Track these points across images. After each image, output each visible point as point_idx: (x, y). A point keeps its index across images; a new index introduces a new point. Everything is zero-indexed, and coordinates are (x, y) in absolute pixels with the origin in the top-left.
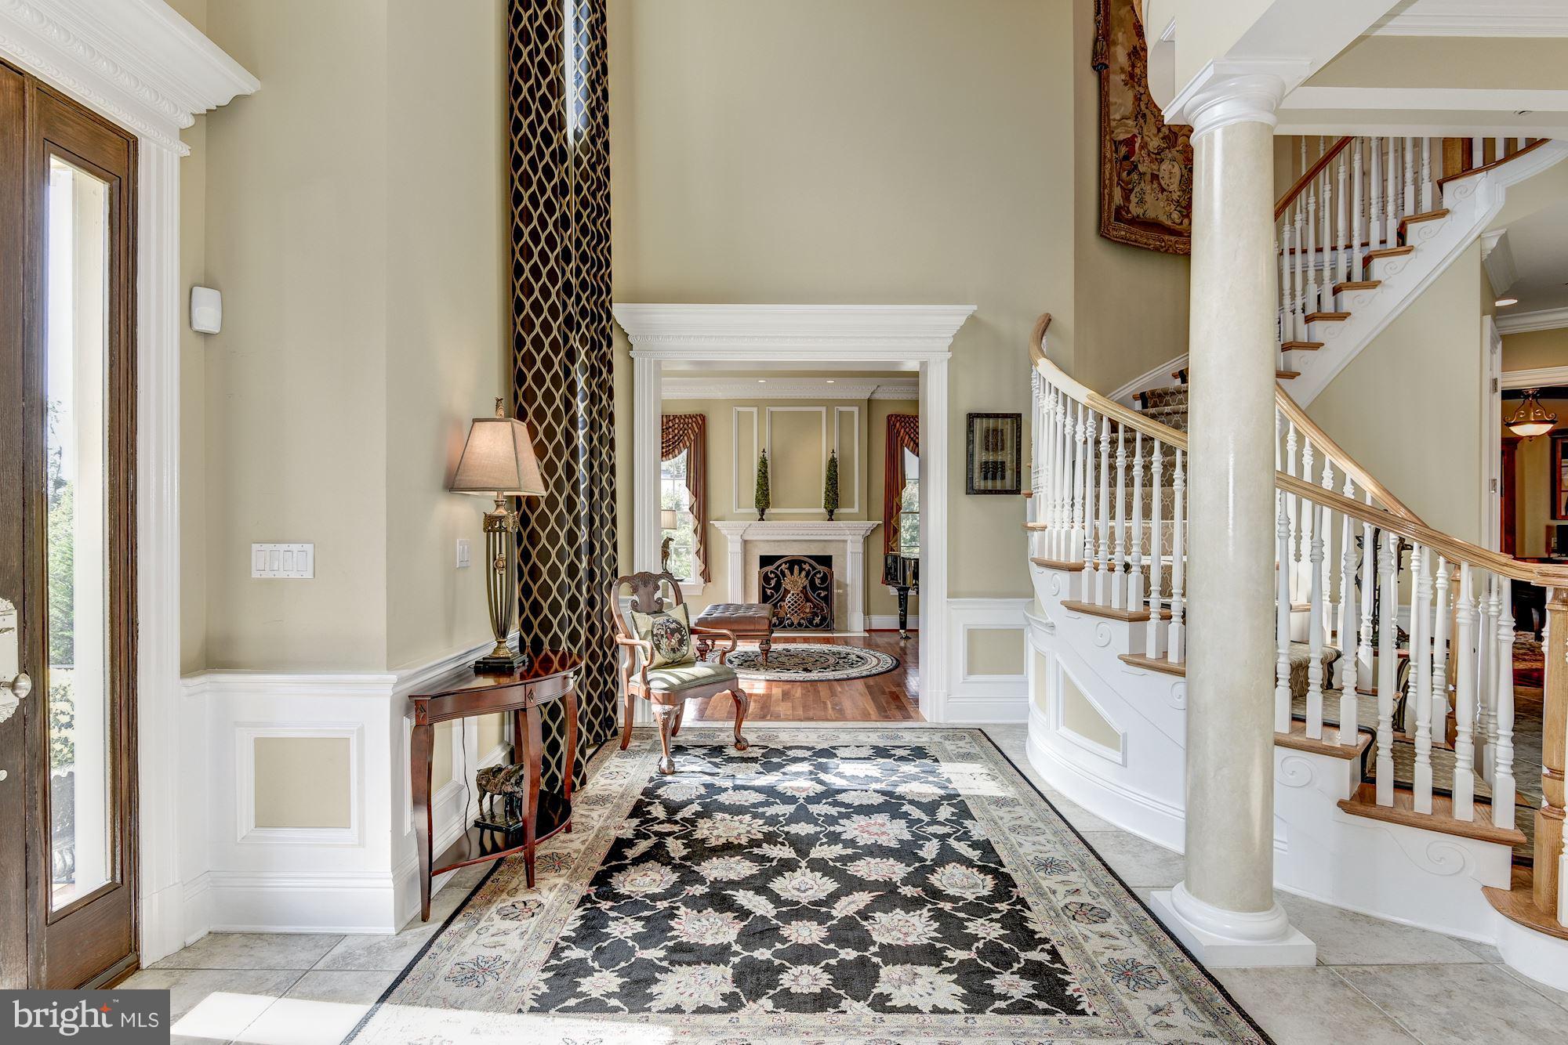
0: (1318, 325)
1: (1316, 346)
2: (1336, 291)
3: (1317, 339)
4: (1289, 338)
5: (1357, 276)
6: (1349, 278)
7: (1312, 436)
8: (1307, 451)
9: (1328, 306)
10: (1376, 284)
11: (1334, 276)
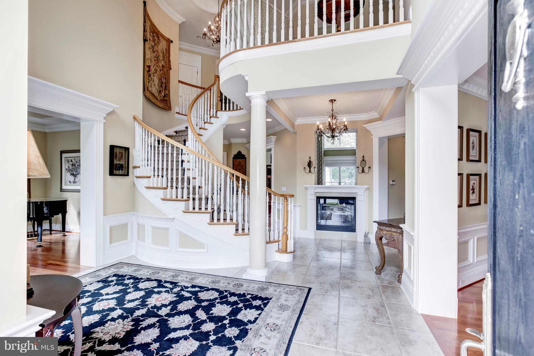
0: (206, 124)
1: (206, 129)
2: (210, 117)
3: (206, 128)
4: (201, 127)
5: (215, 115)
6: (213, 115)
7: (204, 147)
8: (203, 151)
9: (209, 121)
10: (218, 118)
11: (210, 115)
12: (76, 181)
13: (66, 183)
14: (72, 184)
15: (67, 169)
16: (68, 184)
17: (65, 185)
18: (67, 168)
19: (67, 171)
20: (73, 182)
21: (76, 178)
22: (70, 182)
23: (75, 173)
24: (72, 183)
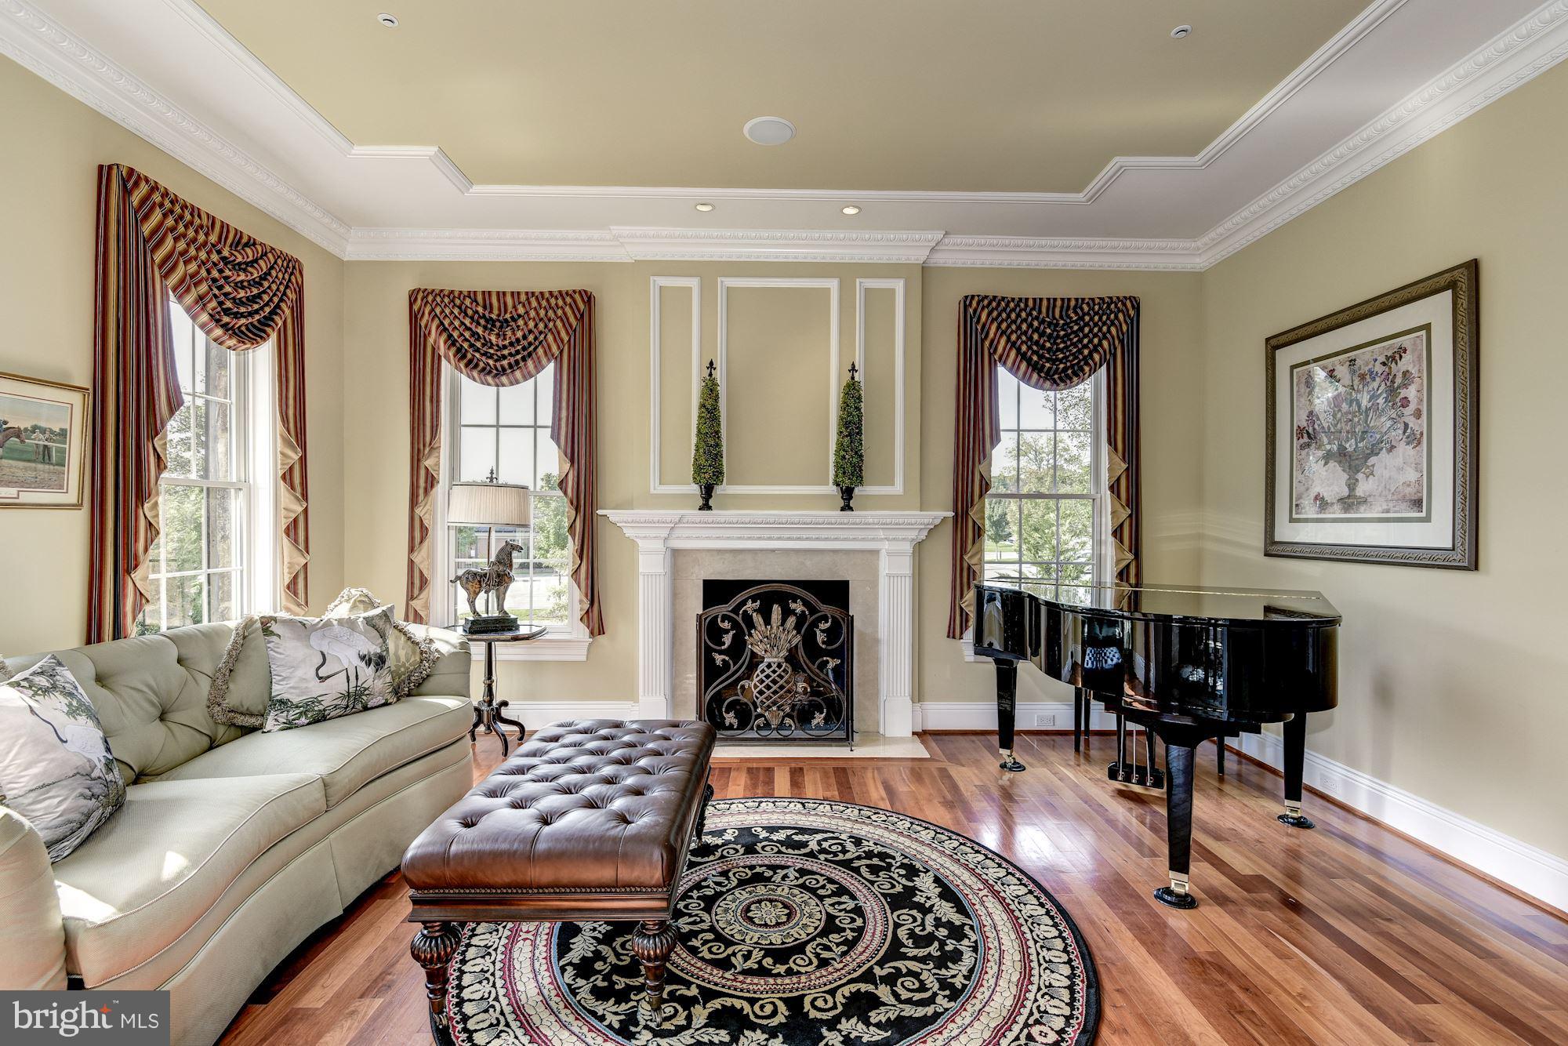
12: (1360, 491)
13: (1294, 506)
14: (1336, 512)
15: (1301, 431)
16: (1310, 511)
17: (1292, 520)
18: (1304, 424)
19: (1306, 439)
20: (1341, 500)
21: (1360, 476)
22: (1322, 502)
23: (1350, 446)
24: (1337, 507)
